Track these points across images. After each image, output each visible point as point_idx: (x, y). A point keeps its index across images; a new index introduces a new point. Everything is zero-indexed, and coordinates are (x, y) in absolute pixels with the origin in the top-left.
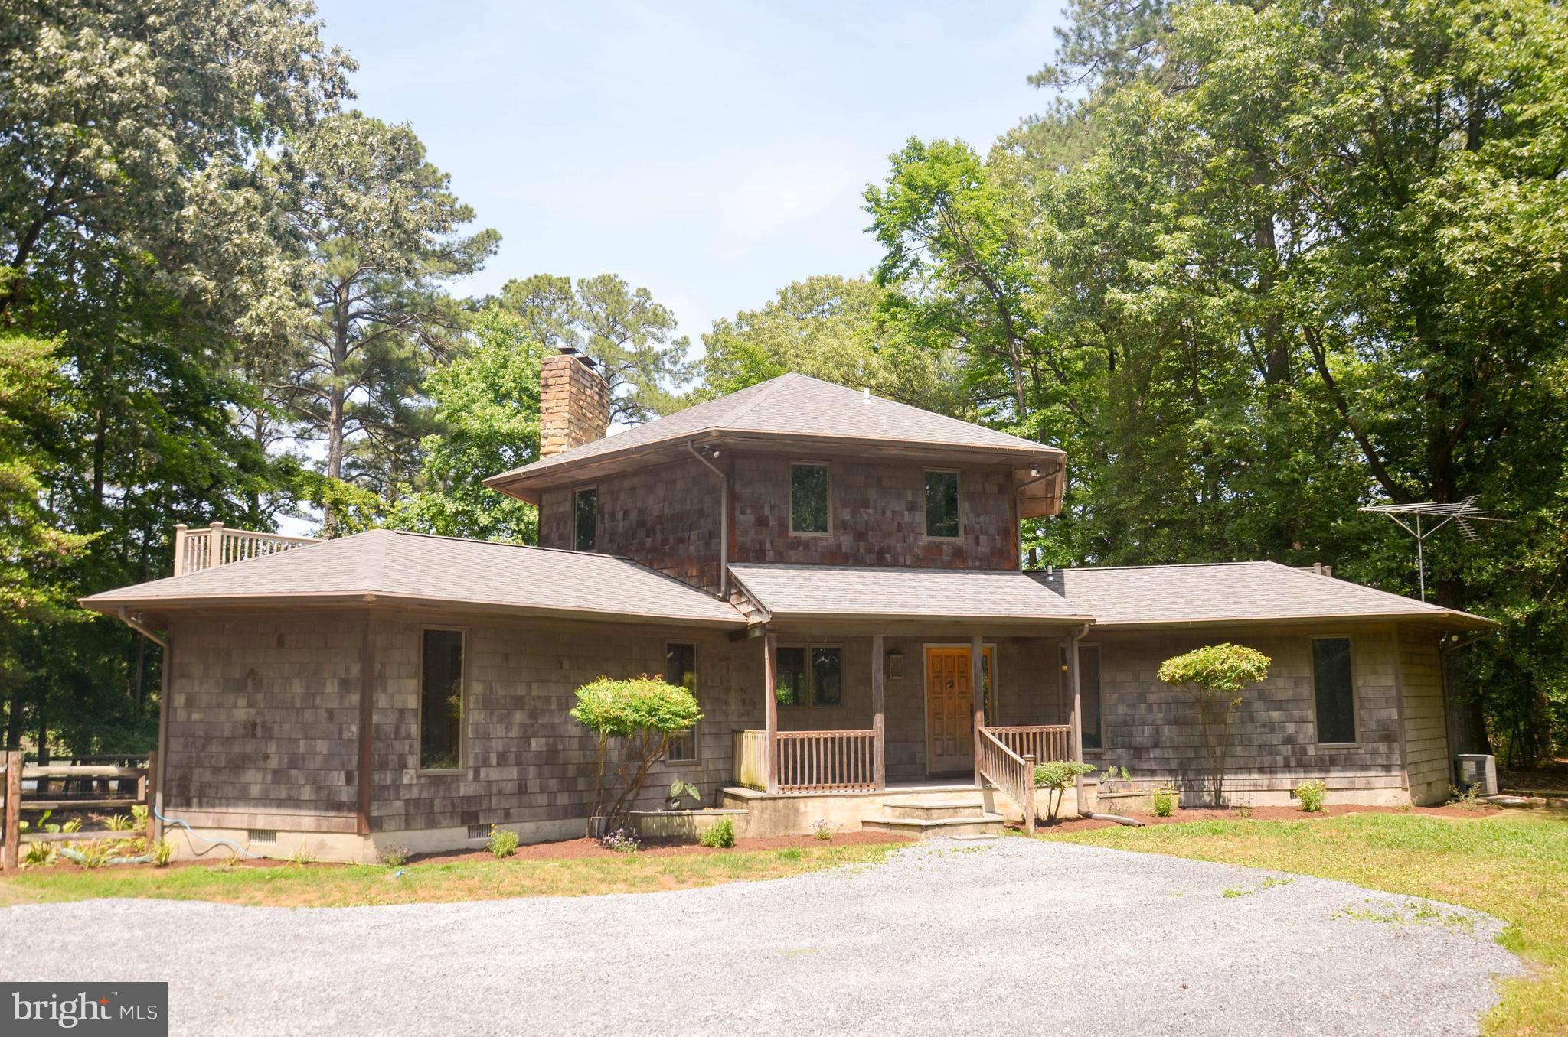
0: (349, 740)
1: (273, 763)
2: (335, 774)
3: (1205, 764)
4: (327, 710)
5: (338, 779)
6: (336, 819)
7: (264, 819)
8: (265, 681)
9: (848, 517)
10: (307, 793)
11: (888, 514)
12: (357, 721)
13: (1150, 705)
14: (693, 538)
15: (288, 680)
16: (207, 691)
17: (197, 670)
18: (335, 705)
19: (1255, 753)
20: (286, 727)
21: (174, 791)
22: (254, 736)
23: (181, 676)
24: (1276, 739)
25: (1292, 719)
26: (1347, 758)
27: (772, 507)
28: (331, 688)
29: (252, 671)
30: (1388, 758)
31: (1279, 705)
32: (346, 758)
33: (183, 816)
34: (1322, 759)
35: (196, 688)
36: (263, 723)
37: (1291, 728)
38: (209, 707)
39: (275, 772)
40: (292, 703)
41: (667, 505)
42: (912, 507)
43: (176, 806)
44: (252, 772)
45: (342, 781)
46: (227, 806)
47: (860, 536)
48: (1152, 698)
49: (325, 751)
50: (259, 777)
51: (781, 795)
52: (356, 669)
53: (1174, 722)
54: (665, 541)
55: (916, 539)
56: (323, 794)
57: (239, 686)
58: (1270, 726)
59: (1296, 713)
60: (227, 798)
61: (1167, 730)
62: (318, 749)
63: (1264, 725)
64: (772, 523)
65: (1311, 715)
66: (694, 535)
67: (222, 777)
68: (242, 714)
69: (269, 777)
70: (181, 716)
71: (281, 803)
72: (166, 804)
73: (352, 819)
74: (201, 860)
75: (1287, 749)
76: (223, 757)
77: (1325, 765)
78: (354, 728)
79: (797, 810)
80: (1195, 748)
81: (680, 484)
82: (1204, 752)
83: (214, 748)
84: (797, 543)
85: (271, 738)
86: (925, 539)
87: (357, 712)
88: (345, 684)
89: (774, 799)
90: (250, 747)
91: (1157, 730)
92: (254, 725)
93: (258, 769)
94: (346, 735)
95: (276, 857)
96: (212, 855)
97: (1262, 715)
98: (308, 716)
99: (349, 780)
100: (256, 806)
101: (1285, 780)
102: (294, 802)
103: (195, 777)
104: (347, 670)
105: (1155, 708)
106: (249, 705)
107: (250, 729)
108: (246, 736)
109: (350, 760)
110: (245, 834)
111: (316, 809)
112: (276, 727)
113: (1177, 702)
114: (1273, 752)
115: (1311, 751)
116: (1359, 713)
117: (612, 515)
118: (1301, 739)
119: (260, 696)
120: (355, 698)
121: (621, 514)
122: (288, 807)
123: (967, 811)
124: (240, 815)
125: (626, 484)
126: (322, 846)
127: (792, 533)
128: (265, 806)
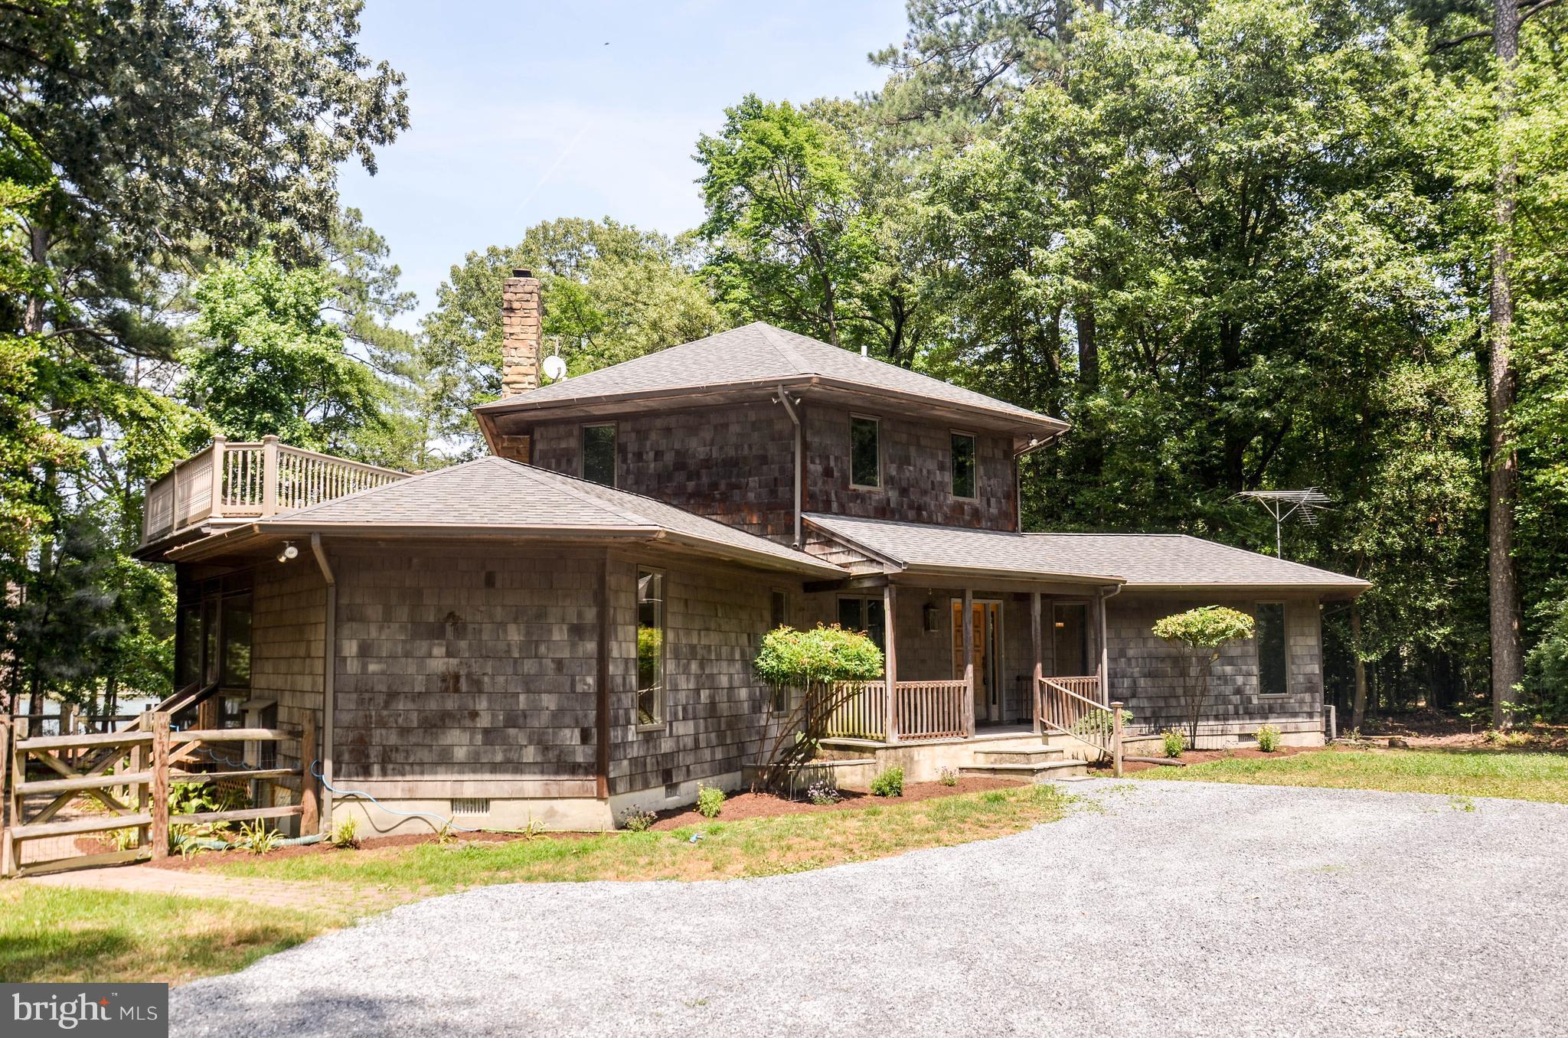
0: (585, 694)
1: (484, 721)
2: (567, 732)
3: (1173, 712)
4: (553, 660)
5: (571, 737)
6: (569, 784)
7: (471, 786)
8: (470, 627)
9: (894, 473)
10: (530, 754)
11: (925, 472)
12: (595, 672)
13: (1129, 660)
14: (751, 484)
15: (502, 625)
16: (388, 638)
17: (374, 612)
18: (566, 654)
19: (1212, 702)
20: (501, 679)
21: (346, 757)
22: (457, 690)
23: (351, 619)
24: (1228, 690)
25: (1240, 673)
26: (1282, 706)
27: (836, 458)
28: (560, 634)
29: (451, 615)
30: (1311, 707)
31: (1231, 661)
32: (580, 713)
33: (359, 787)
34: (1263, 708)
35: (374, 634)
36: (469, 675)
37: (1240, 680)
38: (393, 656)
39: (486, 731)
40: (509, 651)
41: (715, 449)
42: (942, 467)
43: (349, 775)
44: (456, 732)
45: (576, 739)
46: (422, 773)
47: (904, 492)
48: (1131, 653)
49: (553, 707)
50: (465, 738)
51: (901, 744)
52: (590, 615)
53: (1150, 675)
54: (714, 486)
55: (945, 498)
56: (552, 755)
57: (436, 632)
58: (1224, 679)
59: (1244, 668)
60: (422, 764)
61: (1142, 682)
62: (545, 704)
63: (1219, 678)
64: (836, 474)
65: (1255, 669)
66: (753, 481)
67: (413, 740)
68: (439, 662)
69: (479, 738)
70: (353, 667)
71: (495, 768)
72: (336, 773)
73: (592, 784)
74: (386, 839)
75: (1236, 699)
76: (414, 716)
77: (1265, 713)
78: (590, 680)
79: (912, 759)
80: (1165, 698)
81: (735, 428)
82: (1174, 702)
83: (401, 705)
84: (857, 496)
85: (480, 692)
86: (952, 499)
87: (594, 662)
88: (577, 631)
89: (895, 748)
90: (451, 703)
91: (1135, 682)
92: (457, 677)
93: (464, 729)
94: (579, 688)
95: (492, 829)
96: (402, 830)
97: (1218, 669)
98: (529, 666)
99: (585, 738)
100: (462, 772)
101: (1235, 727)
102: (515, 766)
103: (376, 740)
104: (580, 615)
105: (1133, 661)
106: (449, 654)
107: (451, 682)
108: (447, 690)
109: (586, 716)
110: (448, 803)
111: (542, 773)
112: (486, 679)
113: (1151, 657)
114: (1226, 701)
115: (1255, 701)
116: (1291, 668)
117: (639, 456)
118: (1248, 691)
119: (463, 644)
120: (591, 646)
121: (651, 455)
122: (505, 771)
123: (1054, 755)
124: (442, 784)
125: (659, 423)
126: (551, 814)
127: (852, 486)
128: (474, 771)
